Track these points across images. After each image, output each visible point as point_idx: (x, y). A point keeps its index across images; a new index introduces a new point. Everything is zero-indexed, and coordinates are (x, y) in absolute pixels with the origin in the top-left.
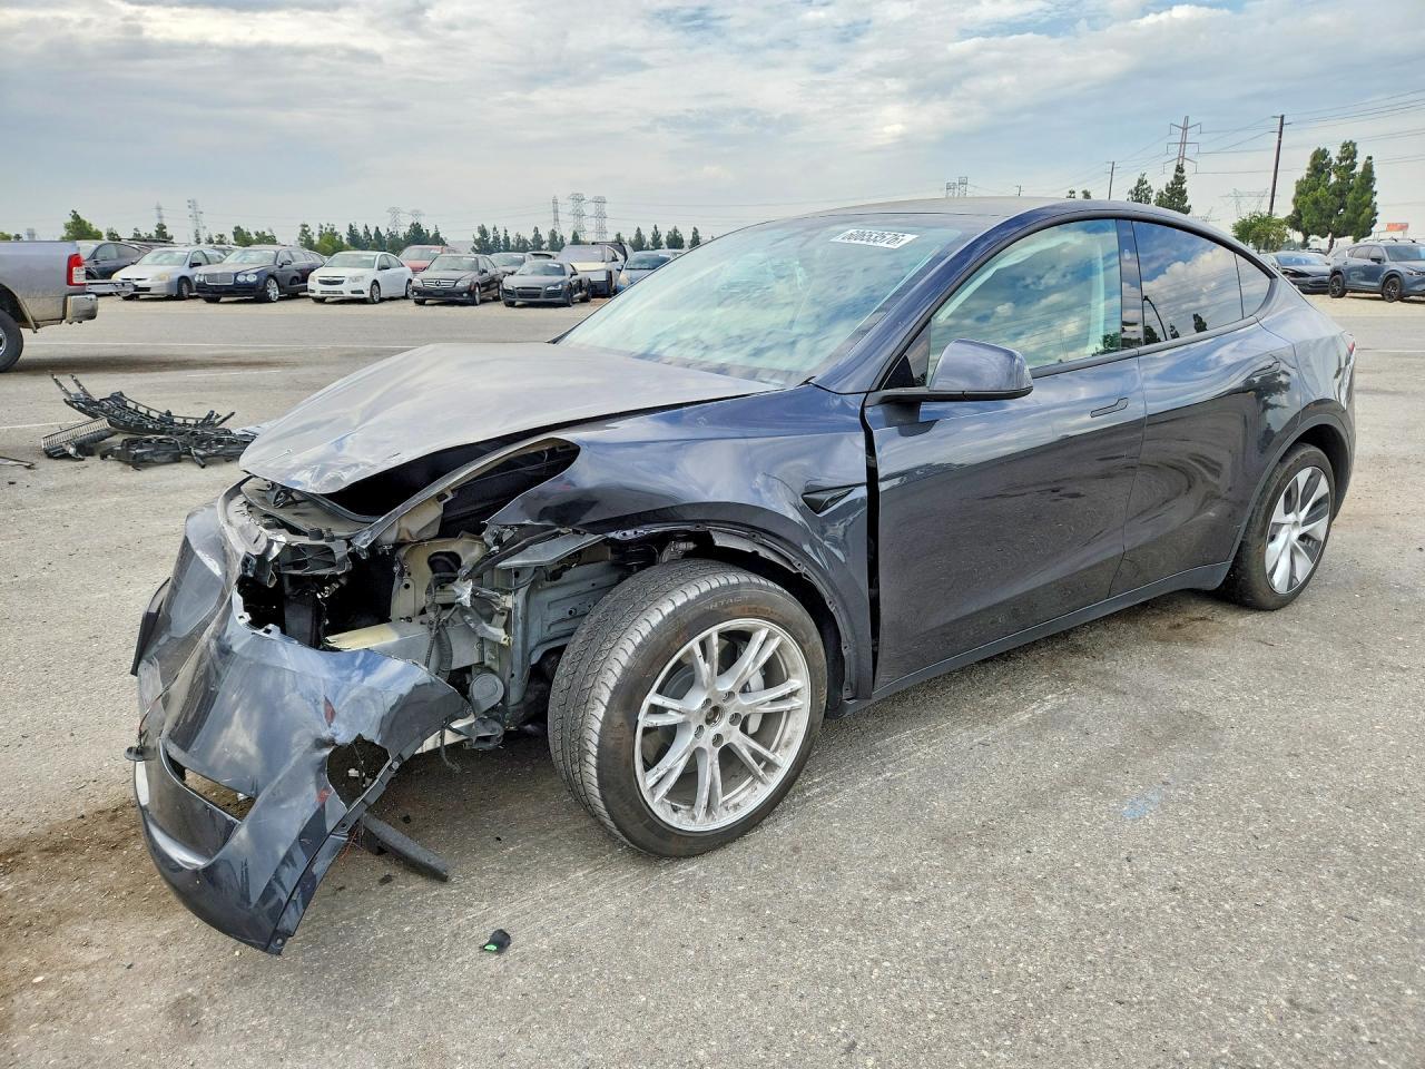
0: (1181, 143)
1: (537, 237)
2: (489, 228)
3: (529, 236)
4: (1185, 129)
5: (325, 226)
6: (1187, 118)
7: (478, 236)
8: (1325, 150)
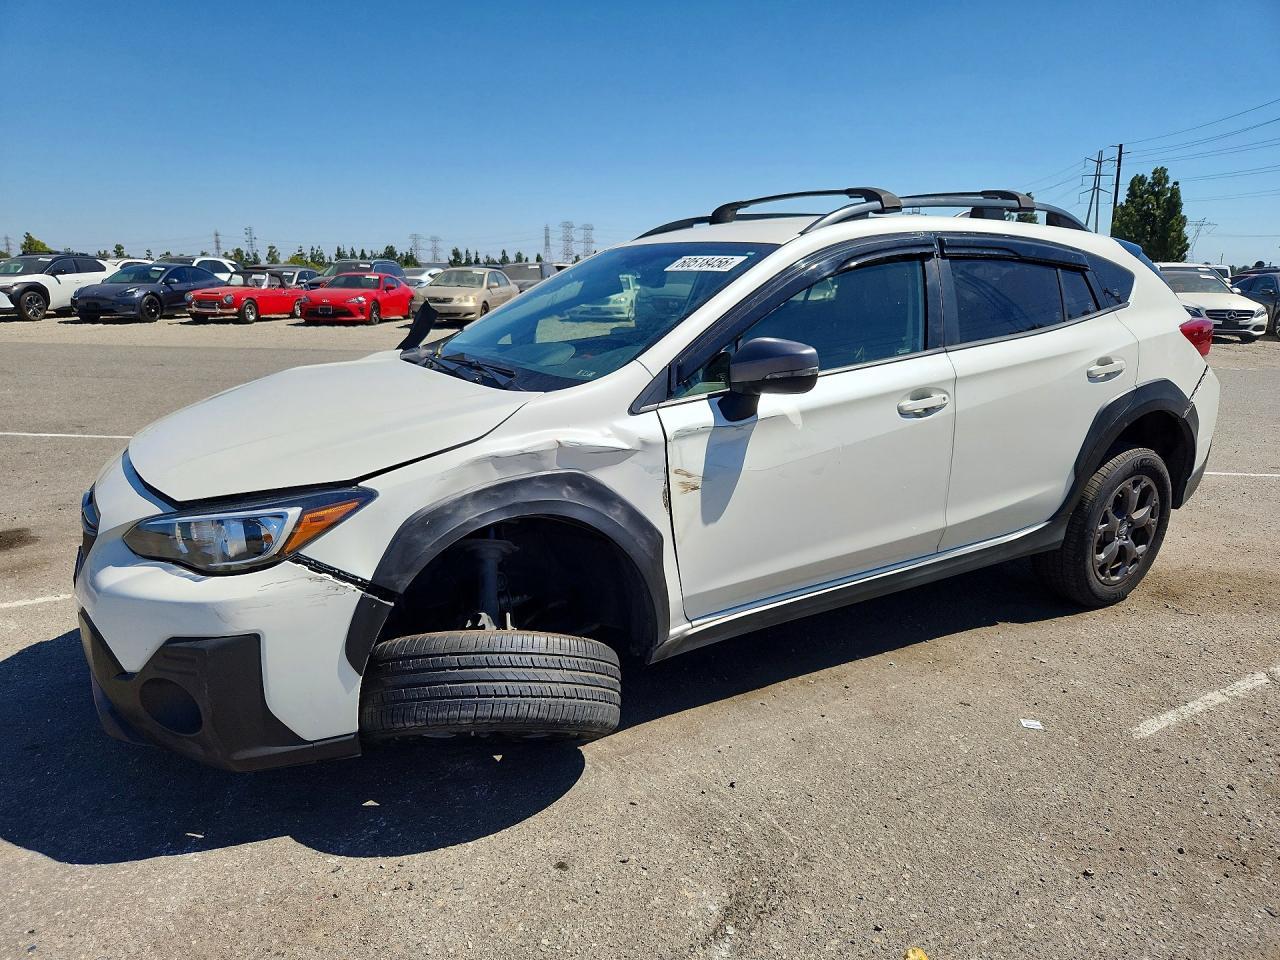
0: (1096, 175)
1: (505, 259)
2: (462, 251)
3: (498, 257)
4: (1099, 162)
5: (316, 248)
6: (1101, 153)
7: (452, 258)
8: (1143, 176)
